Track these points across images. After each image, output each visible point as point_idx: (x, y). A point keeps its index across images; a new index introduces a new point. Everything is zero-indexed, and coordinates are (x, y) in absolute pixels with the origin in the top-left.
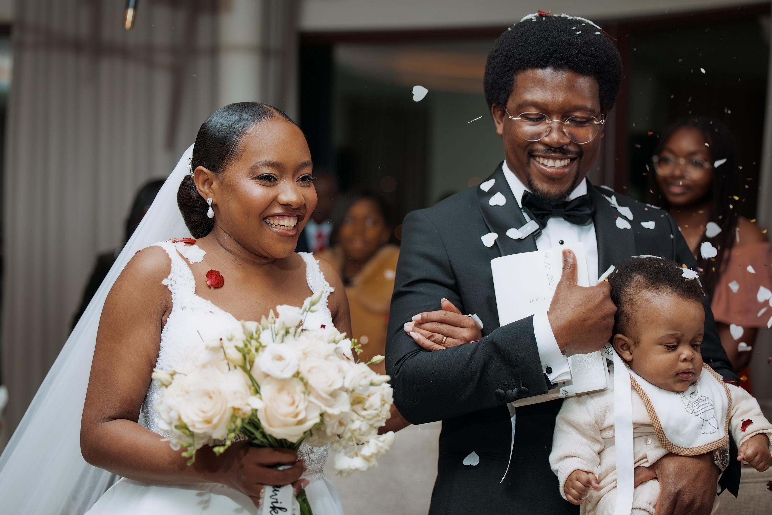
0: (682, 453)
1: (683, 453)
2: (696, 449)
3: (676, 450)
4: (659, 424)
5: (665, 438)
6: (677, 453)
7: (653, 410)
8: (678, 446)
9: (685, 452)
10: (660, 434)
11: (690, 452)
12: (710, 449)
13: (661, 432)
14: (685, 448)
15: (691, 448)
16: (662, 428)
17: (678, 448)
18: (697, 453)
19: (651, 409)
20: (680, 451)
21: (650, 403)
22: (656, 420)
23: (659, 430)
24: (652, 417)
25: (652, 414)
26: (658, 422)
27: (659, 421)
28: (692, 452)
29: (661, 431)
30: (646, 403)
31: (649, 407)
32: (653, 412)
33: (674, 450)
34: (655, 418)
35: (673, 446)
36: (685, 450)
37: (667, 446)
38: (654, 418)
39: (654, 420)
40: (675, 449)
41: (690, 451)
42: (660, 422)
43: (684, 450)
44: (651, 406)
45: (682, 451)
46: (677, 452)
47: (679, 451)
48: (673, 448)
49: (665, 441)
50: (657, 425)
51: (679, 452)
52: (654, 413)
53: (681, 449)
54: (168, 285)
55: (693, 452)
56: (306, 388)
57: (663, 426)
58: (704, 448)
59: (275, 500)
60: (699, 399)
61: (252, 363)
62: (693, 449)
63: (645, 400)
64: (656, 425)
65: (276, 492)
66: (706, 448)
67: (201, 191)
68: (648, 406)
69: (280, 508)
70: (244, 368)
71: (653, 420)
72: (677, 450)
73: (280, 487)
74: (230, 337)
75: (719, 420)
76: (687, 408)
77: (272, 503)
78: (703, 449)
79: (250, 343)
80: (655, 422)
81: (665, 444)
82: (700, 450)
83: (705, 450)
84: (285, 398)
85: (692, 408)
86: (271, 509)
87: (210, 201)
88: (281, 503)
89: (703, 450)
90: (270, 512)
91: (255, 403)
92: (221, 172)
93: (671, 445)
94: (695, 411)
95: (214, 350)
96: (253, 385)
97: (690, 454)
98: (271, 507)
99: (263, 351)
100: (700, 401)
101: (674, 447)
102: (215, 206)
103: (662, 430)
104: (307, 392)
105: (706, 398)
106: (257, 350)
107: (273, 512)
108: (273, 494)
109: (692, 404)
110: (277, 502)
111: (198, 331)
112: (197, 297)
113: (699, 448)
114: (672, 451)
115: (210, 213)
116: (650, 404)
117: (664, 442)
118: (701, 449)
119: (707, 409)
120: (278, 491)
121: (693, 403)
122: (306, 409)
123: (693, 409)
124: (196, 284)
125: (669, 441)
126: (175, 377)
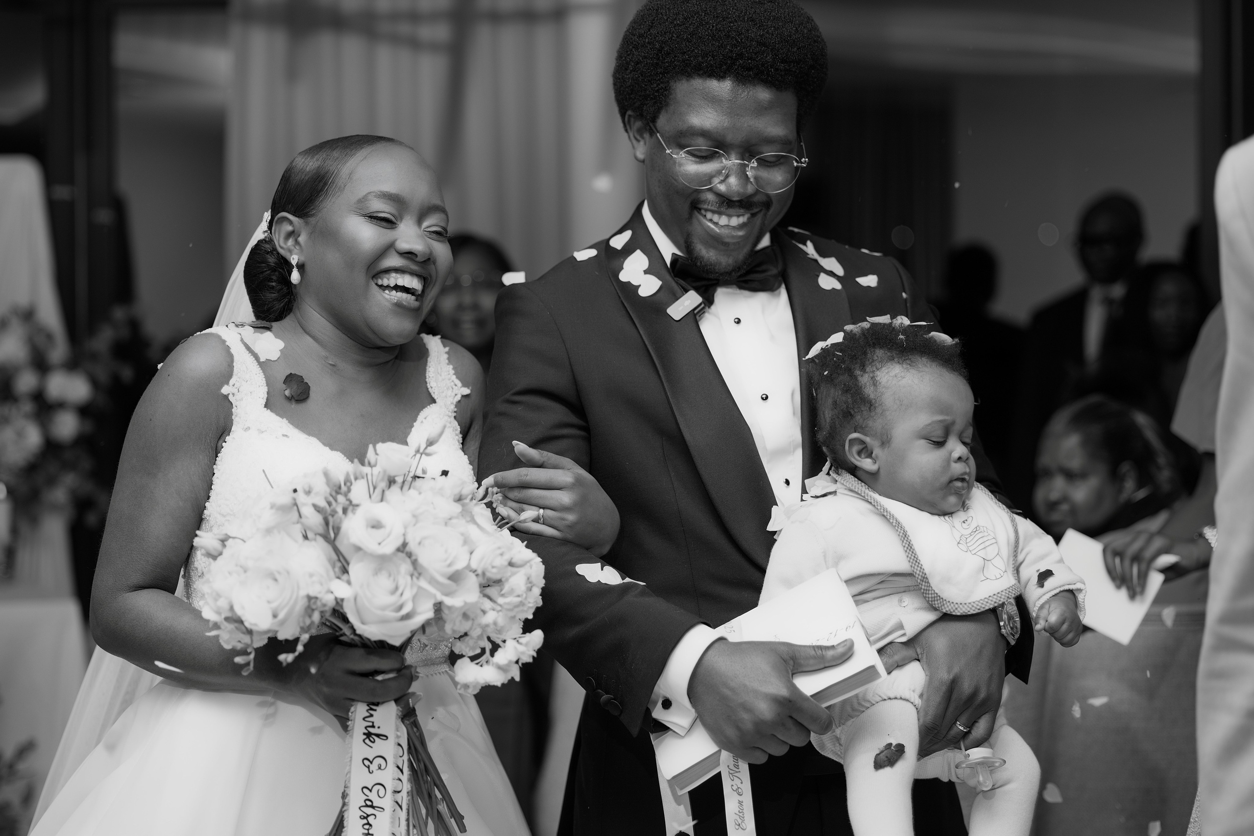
0: (956, 611)
1: (959, 612)
2: (977, 603)
3: (948, 607)
4: (921, 568)
5: (930, 589)
6: (949, 612)
7: (911, 548)
8: (951, 602)
9: (961, 609)
10: (924, 583)
11: (969, 609)
12: (997, 601)
13: (924, 580)
14: (961, 604)
15: (970, 603)
16: (925, 574)
17: (950, 605)
18: (979, 609)
19: (909, 545)
20: (954, 608)
21: (907, 536)
22: (916, 562)
23: (922, 576)
24: (910, 558)
25: (911, 553)
26: (920, 566)
27: (920, 563)
28: (971, 609)
29: (924, 578)
30: (902, 536)
31: (906, 543)
32: (912, 550)
33: (945, 608)
34: (915, 559)
35: (943, 602)
36: (961, 606)
37: (934, 601)
38: (913, 560)
39: (914, 562)
40: (946, 606)
41: (968, 607)
42: (922, 565)
43: (959, 607)
44: (909, 541)
45: (956, 609)
46: (950, 610)
47: (952, 608)
48: (944, 605)
49: (932, 594)
50: (919, 569)
51: (952, 611)
52: (913, 552)
53: (954, 606)
54: (229, 394)
55: (974, 608)
56: (415, 568)
57: (926, 571)
58: (989, 602)
59: (371, 724)
60: (975, 530)
61: (337, 530)
62: (972, 604)
63: (900, 532)
64: (917, 570)
65: (372, 712)
66: (992, 601)
67: (282, 248)
68: (905, 541)
69: (378, 736)
70: (326, 537)
71: (912, 563)
72: (950, 607)
73: (377, 704)
74: (307, 489)
75: (1006, 560)
76: (959, 545)
77: (366, 728)
78: (987, 602)
79: (336, 500)
80: (915, 564)
81: (932, 598)
82: (982, 604)
83: (991, 604)
84: (384, 582)
85: (965, 545)
86: (365, 737)
87: (294, 260)
88: (379, 727)
89: (988, 604)
90: (364, 741)
91: (341, 590)
92: (313, 215)
93: (940, 600)
94: (971, 548)
95: (282, 509)
96: (339, 560)
97: (969, 611)
98: (364, 734)
99: (353, 511)
100: (977, 532)
101: (945, 602)
102: (301, 267)
103: (926, 576)
104: (416, 574)
105: (985, 529)
106: (345, 511)
107: (367, 741)
108: (368, 714)
109: (965, 539)
110: (373, 726)
111: (264, 471)
112: (268, 413)
113: (981, 602)
114: (942, 609)
115: (295, 277)
116: (908, 538)
117: (930, 596)
118: (985, 603)
119: (987, 543)
120: (375, 710)
121: (967, 537)
122: (414, 598)
123: (968, 547)
124: (268, 393)
125: (937, 594)
126: (229, 543)
